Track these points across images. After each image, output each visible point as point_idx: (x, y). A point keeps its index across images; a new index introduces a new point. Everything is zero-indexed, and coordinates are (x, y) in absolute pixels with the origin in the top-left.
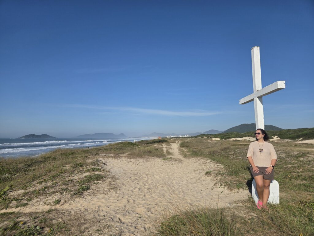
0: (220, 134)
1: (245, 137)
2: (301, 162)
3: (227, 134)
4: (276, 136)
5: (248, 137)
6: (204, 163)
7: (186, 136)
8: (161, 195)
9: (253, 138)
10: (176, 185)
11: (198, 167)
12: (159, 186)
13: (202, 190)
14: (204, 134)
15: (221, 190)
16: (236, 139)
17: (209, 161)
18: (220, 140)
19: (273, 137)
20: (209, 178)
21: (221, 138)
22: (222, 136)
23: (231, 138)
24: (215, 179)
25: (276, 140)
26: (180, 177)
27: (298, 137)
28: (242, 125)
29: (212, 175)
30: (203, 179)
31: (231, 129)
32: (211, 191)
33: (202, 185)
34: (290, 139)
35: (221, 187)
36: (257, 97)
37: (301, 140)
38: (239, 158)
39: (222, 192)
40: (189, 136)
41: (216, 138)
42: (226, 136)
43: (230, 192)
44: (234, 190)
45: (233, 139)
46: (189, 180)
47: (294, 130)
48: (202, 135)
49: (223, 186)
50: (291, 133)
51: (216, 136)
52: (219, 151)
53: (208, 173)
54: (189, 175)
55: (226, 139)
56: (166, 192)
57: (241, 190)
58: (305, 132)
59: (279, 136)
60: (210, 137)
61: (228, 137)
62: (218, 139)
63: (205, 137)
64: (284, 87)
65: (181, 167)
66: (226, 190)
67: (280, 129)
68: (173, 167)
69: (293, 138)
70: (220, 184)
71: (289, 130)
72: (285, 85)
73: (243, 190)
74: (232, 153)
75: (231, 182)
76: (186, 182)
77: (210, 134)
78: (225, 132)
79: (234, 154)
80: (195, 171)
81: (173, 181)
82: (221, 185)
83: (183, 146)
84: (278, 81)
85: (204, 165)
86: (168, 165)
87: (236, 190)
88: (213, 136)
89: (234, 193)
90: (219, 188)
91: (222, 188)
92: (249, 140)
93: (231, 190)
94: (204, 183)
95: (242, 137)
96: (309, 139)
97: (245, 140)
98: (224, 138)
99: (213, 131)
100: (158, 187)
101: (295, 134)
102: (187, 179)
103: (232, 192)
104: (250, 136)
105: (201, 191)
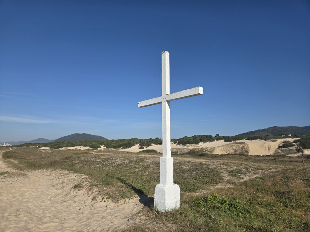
0: (50, 143)
1: (76, 146)
2: (143, 166)
3: (58, 143)
4: (103, 146)
5: (79, 146)
6: (62, 175)
7: (4, 145)
8: (23, 229)
9: (84, 147)
10: (36, 209)
11: (55, 180)
12: (8, 215)
13: (80, 209)
14: (30, 143)
15: (104, 204)
16: (67, 148)
17: (66, 172)
18: (49, 149)
19: (101, 146)
20: (81, 192)
21: (51, 148)
22: (52, 145)
23: (62, 147)
24: (90, 192)
25: (103, 149)
26: (36, 198)
27: (119, 146)
28: (73, 135)
29: (84, 188)
30: (72, 194)
31: (62, 138)
32: (92, 208)
33: (76, 202)
34: (113, 148)
35: (103, 200)
36: (166, 101)
37: (121, 149)
38: (86, 166)
39: (107, 207)
40: (9, 145)
41: (45, 147)
42: (57, 145)
43: (116, 205)
44: (120, 201)
45: (64, 148)
46: (52, 199)
47: (116, 140)
48: (28, 144)
49: (105, 200)
50: (115, 143)
51: (45, 145)
52: (61, 161)
53: (76, 187)
54: (48, 192)
55: (56, 148)
56: (29, 223)
57: (127, 200)
58: (124, 142)
59: (105, 145)
60: (38, 146)
61: (58, 146)
62: (47, 148)
63: (31, 146)
64: (203, 93)
65: (30, 183)
66: (110, 204)
67: (106, 139)
68: (18, 184)
69: (116, 147)
70: (101, 198)
71: (113, 140)
72: (203, 91)
73: (130, 200)
74: (77, 162)
75: (113, 193)
76: (49, 202)
77: (38, 143)
78: (56, 141)
79: (80, 163)
80: (54, 186)
81: (29, 205)
82: (103, 199)
83: (9, 157)
84: (199, 87)
85: (62, 177)
86: (7, 182)
87: (123, 201)
88: (41, 145)
89: (121, 205)
90: (101, 202)
91: (105, 201)
92: (80, 149)
93: (117, 202)
94: (76, 199)
95: (73, 146)
96: (126, 148)
97: (76, 149)
98: (55, 147)
99: (42, 139)
100: (8, 218)
101: (117, 144)
102: (49, 198)
103: (118, 204)
104: (81, 145)
105: (81, 211)
